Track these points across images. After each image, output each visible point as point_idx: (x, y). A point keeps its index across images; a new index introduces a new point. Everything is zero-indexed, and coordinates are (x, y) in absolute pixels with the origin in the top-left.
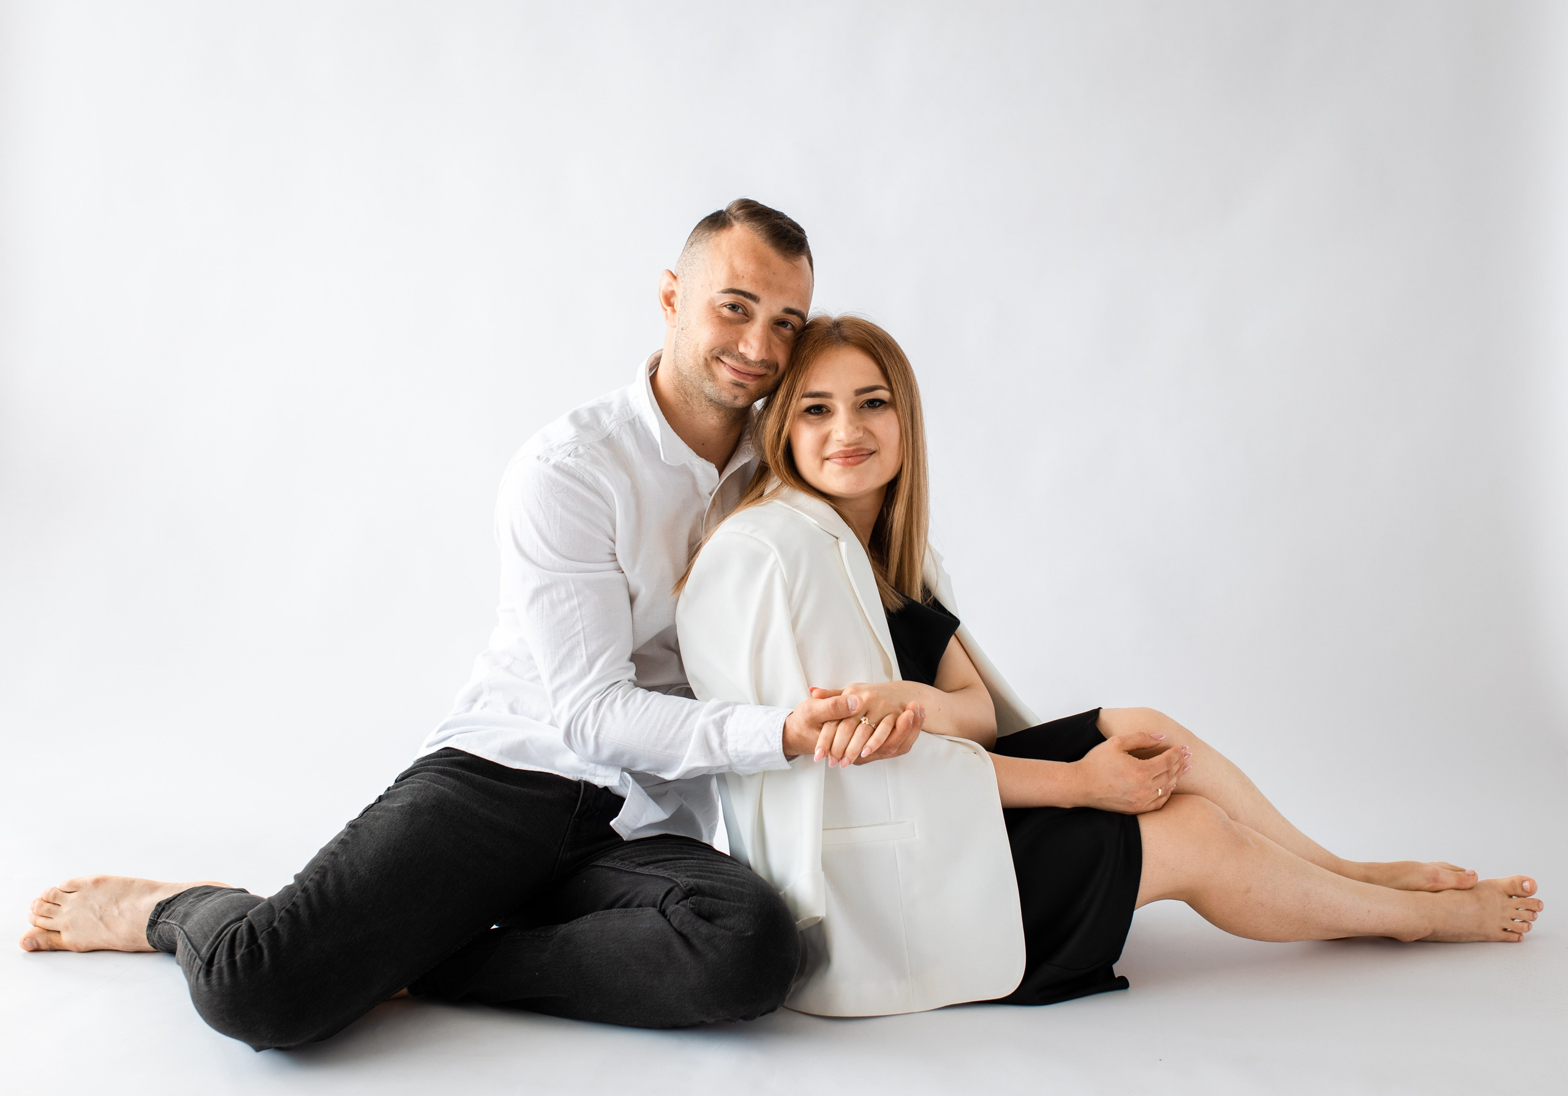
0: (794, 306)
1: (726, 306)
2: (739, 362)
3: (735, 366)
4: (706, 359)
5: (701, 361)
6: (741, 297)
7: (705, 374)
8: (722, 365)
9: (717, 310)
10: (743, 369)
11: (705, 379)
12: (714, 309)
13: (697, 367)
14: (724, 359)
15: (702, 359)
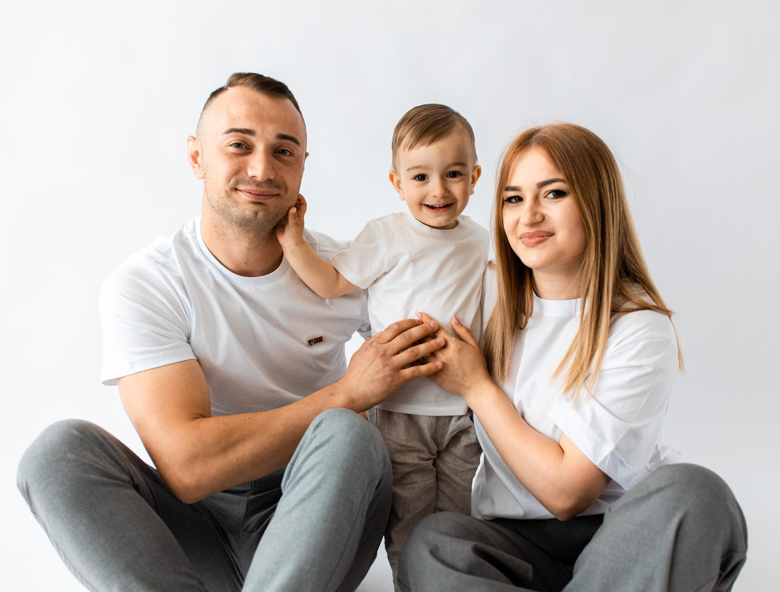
0: (285, 133)
1: (231, 145)
2: (252, 186)
3: (249, 190)
4: (227, 192)
5: (223, 194)
6: (240, 134)
7: (229, 203)
8: (240, 193)
9: (224, 149)
10: (257, 190)
11: (230, 207)
12: (221, 149)
13: (221, 199)
14: (241, 187)
15: (224, 192)
